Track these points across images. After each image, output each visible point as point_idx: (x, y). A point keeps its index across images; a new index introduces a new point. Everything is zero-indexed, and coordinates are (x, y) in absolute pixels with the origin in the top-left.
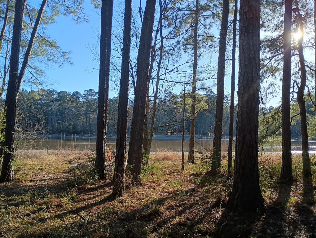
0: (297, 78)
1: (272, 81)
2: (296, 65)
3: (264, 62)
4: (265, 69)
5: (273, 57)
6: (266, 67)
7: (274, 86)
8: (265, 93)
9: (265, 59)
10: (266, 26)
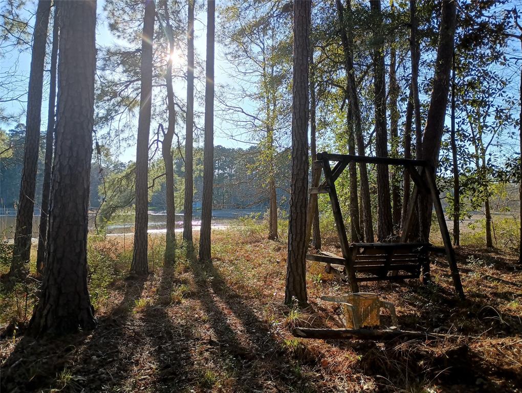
0: (165, 120)
1: (128, 120)
2: (163, 101)
3: (116, 88)
4: (119, 99)
5: (131, 82)
6: (119, 96)
7: (131, 128)
8: (117, 138)
9: (118, 83)
10: (120, 29)
